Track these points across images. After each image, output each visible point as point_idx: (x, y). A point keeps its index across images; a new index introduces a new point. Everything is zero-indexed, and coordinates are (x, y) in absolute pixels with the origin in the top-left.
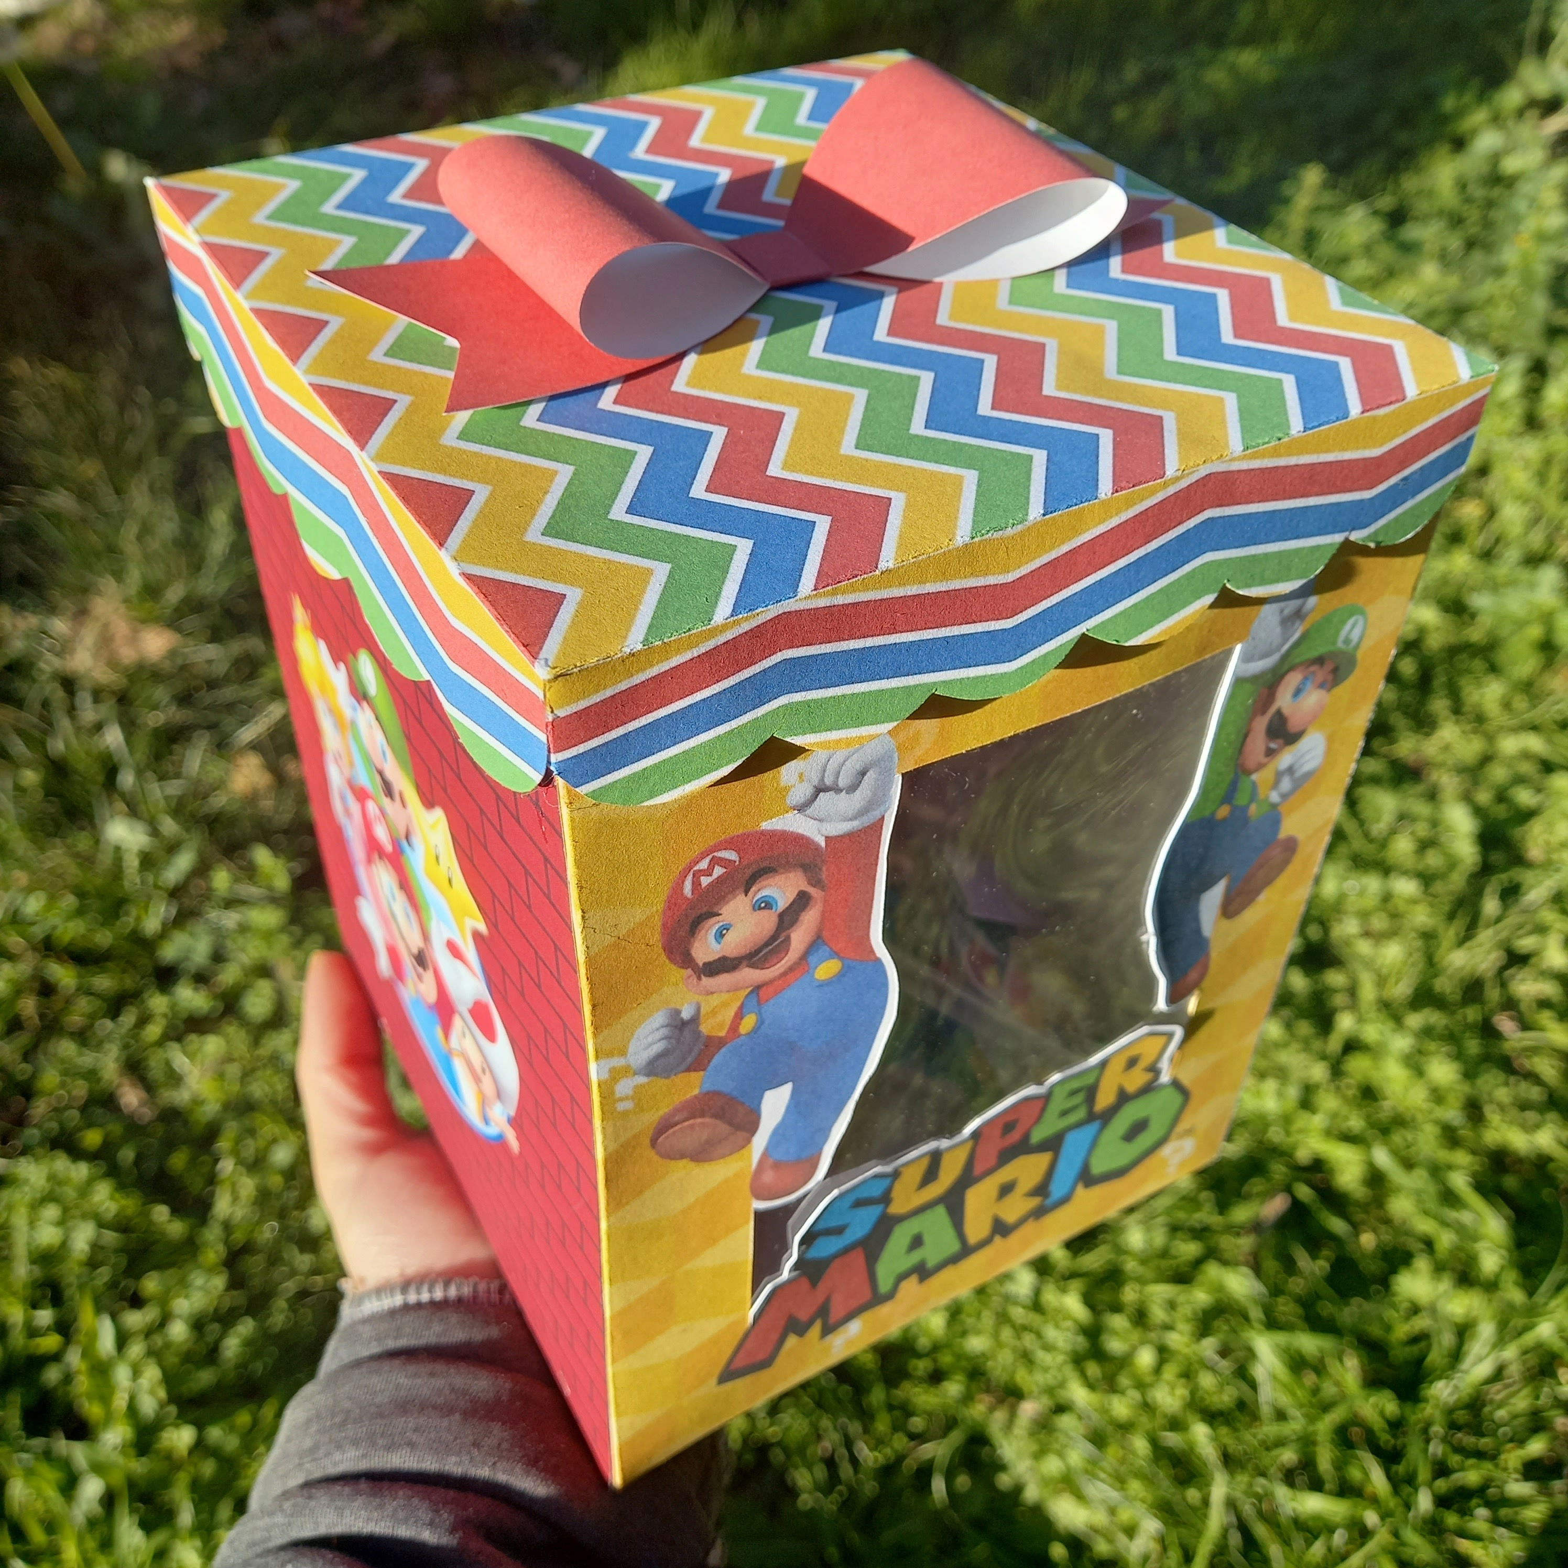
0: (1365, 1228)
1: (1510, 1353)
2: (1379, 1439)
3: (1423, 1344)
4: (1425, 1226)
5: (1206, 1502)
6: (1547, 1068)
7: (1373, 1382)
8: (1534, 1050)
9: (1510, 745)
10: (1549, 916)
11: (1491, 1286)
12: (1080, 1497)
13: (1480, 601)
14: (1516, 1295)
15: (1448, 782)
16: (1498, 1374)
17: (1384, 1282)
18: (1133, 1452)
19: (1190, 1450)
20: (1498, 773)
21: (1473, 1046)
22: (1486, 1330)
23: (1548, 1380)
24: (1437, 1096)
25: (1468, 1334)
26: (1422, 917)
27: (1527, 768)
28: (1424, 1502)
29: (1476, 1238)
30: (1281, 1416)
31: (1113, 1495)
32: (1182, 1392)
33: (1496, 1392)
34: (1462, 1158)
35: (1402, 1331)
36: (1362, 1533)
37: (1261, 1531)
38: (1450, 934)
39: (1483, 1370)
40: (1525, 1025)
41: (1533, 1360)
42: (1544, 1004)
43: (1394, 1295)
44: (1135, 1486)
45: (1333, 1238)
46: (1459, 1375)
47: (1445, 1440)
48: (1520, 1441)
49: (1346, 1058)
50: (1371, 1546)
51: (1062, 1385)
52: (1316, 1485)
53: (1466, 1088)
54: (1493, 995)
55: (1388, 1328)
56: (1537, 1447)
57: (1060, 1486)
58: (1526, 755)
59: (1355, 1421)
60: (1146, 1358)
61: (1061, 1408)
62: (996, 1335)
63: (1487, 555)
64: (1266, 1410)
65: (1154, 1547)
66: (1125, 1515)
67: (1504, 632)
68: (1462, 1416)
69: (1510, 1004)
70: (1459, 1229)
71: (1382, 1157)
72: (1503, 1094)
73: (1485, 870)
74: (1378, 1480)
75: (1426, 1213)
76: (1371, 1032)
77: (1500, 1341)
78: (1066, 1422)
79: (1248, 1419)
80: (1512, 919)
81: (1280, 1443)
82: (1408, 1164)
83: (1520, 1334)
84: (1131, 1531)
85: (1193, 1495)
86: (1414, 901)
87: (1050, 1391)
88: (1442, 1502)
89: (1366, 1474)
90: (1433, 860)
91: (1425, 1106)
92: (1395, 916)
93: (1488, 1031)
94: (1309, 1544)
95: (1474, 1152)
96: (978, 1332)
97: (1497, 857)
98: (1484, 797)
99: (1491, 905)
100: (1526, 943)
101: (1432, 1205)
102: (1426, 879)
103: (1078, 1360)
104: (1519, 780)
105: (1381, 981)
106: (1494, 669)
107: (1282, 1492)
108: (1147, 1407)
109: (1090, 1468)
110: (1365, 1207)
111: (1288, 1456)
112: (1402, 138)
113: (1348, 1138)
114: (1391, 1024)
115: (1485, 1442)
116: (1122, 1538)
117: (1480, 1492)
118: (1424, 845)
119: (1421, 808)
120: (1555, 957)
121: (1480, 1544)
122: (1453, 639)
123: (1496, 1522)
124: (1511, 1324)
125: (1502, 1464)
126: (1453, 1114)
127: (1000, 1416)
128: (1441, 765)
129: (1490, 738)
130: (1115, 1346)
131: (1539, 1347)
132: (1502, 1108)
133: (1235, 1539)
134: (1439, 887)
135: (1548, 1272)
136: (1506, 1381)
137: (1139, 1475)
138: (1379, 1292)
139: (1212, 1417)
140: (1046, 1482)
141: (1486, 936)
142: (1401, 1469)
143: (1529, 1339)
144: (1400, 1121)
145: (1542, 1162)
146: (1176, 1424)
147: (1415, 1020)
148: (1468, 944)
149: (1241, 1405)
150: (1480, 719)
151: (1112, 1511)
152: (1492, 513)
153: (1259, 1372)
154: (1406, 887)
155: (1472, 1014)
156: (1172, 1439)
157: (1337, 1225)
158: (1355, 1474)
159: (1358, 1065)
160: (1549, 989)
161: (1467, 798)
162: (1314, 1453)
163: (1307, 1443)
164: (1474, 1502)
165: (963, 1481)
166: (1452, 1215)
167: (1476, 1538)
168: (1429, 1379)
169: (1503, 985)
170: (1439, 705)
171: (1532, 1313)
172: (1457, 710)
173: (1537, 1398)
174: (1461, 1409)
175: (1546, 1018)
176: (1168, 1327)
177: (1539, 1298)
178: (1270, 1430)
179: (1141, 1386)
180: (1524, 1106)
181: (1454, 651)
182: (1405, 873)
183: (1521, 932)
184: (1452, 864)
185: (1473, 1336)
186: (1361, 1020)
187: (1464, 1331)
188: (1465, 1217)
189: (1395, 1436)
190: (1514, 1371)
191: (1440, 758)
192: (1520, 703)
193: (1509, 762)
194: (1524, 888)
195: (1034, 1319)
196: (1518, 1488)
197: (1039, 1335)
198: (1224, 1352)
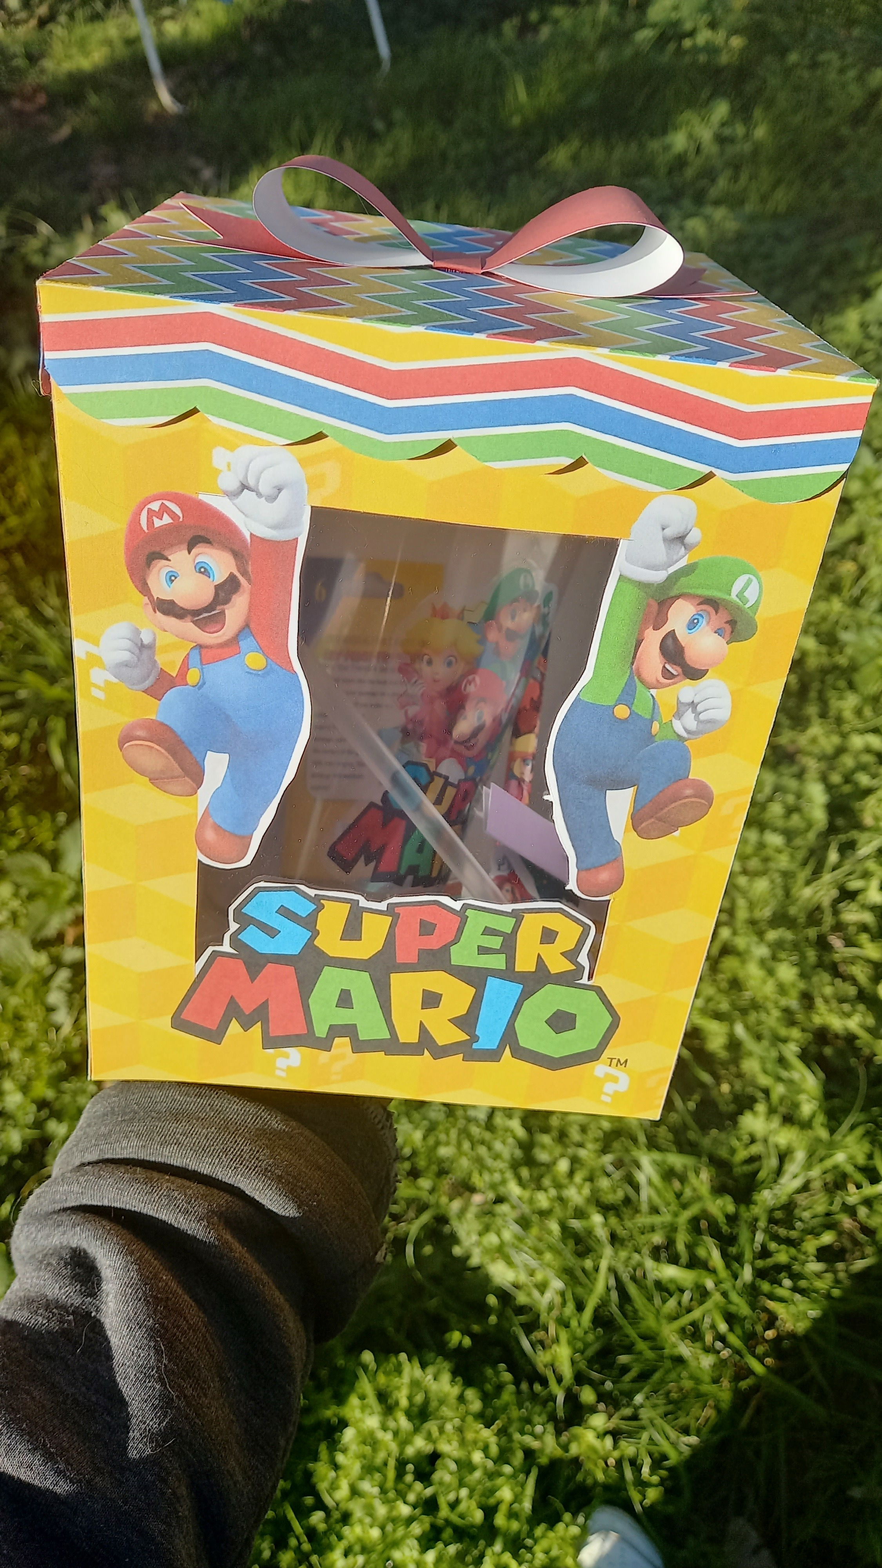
0: (724, 1080)
1: (815, 1172)
2: (721, 1228)
3: (755, 1165)
4: (764, 1081)
5: (597, 1269)
6: (861, 973)
7: (719, 1190)
8: (853, 960)
9: (857, 741)
10: (871, 865)
11: (806, 1125)
12: (510, 1263)
13: (846, 636)
14: (824, 1134)
15: (812, 765)
16: (805, 1188)
17: (733, 1118)
18: (550, 1232)
19: (589, 1232)
20: (848, 761)
21: (812, 955)
22: (800, 1156)
23: (839, 1192)
24: (782, 989)
25: (787, 1158)
26: (783, 861)
27: (867, 758)
28: (747, 1274)
29: (800, 1091)
30: (655, 1210)
31: (533, 1263)
32: (586, 1191)
33: (802, 1200)
34: (795, 1033)
35: (742, 1154)
36: (703, 1294)
37: (632, 1290)
38: (804, 874)
39: (797, 1183)
40: (849, 943)
41: (829, 1178)
42: (864, 928)
43: (738, 1130)
44: (548, 1256)
45: (703, 1085)
46: (778, 1186)
47: (766, 1231)
48: (815, 1233)
49: (723, 959)
50: (709, 1304)
51: (504, 1182)
52: (674, 1260)
53: (802, 985)
54: (828, 920)
55: (733, 1151)
56: (828, 1238)
57: (497, 1255)
58: (868, 750)
59: (705, 1214)
60: (563, 1166)
61: (500, 1200)
62: (459, 1145)
63: (856, 603)
64: (644, 1207)
65: (558, 1300)
66: (539, 1277)
67: (862, 659)
68: (779, 1215)
69: (839, 927)
70: (790, 1082)
71: (739, 1030)
72: (828, 990)
73: (832, 829)
74: (716, 1258)
75: (765, 1072)
76: (741, 942)
77: (808, 1165)
78: (504, 1208)
79: (631, 1212)
80: (846, 868)
81: (653, 1229)
82: (758, 1037)
83: (822, 1160)
84: (542, 1287)
85: (588, 1264)
86: (779, 851)
87: (493, 1186)
88: (760, 1274)
89: (709, 1253)
90: (796, 820)
91: (773, 996)
92: (766, 860)
93: (822, 944)
94: (664, 1301)
95: (803, 1030)
96: (447, 1144)
97: (840, 822)
98: (836, 778)
99: (833, 856)
100: (855, 884)
101: (769, 1066)
102: (789, 835)
103: (515, 1166)
104: (863, 768)
105: (751, 906)
106: (851, 686)
107: (649, 1263)
108: (561, 1199)
109: (516, 1242)
110: (724, 1064)
111: (657, 1239)
112: (826, 285)
113: (718, 1016)
114: (755, 939)
115: (794, 1234)
116: (536, 1294)
117: (786, 1268)
118: (790, 811)
119: (792, 784)
120: (874, 896)
121: (783, 1304)
122: (825, 661)
123: (795, 1289)
124: (817, 1153)
125: (803, 1250)
126: (793, 1003)
127: (456, 1205)
128: (809, 754)
129: (844, 736)
130: (543, 1156)
131: (836, 1167)
132: (826, 1001)
133: (614, 1296)
134: (798, 842)
135: (846, 1116)
136: (812, 1192)
137: (551, 1248)
138: (729, 1126)
139: (606, 1209)
140: (487, 1251)
141: (827, 877)
142: (733, 1250)
143: (829, 1163)
144: (756, 1005)
145: (851, 1038)
146: (580, 1214)
147: (772, 935)
148: (815, 884)
149: (627, 1201)
150: (839, 720)
151: (532, 1274)
152: (863, 570)
153: (641, 1178)
154: (775, 840)
155: (812, 933)
156: (575, 1224)
157: (706, 1077)
158: (701, 1252)
159: (730, 964)
160: (868, 918)
161: (824, 778)
162: (675, 1237)
163: (672, 1229)
164: (783, 1274)
165: (428, 1250)
166: (784, 1074)
167: (782, 1300)
168: (758, 1189)
169: (836, 913)
170: (812, 710)
171: (832, 1146)
172: (823, 715)
173: (831, 1204)
174: (778, 1209)
175: (864, 938)
176: (581, 1145)
177: (837, 1137)
178: (644, 1220)
179: (559, 1186)
180: (842, 1000)
181: (824, 672)
182: (775, 830)
183: (851, 877)
184: (810, 826)
185: (792, 1160)
186: (735, 933)
187: (783, 1157)
188: (795, 1076)
189: (731, 1227)
190: (817, 1185)
191: (809, 748)
192: (868, 712)
193: (857, 754)
194: (858, 846)
195: (487, 1135)
196: (815, 1266)
197: (490, 1148)
198: (618, 1164)
